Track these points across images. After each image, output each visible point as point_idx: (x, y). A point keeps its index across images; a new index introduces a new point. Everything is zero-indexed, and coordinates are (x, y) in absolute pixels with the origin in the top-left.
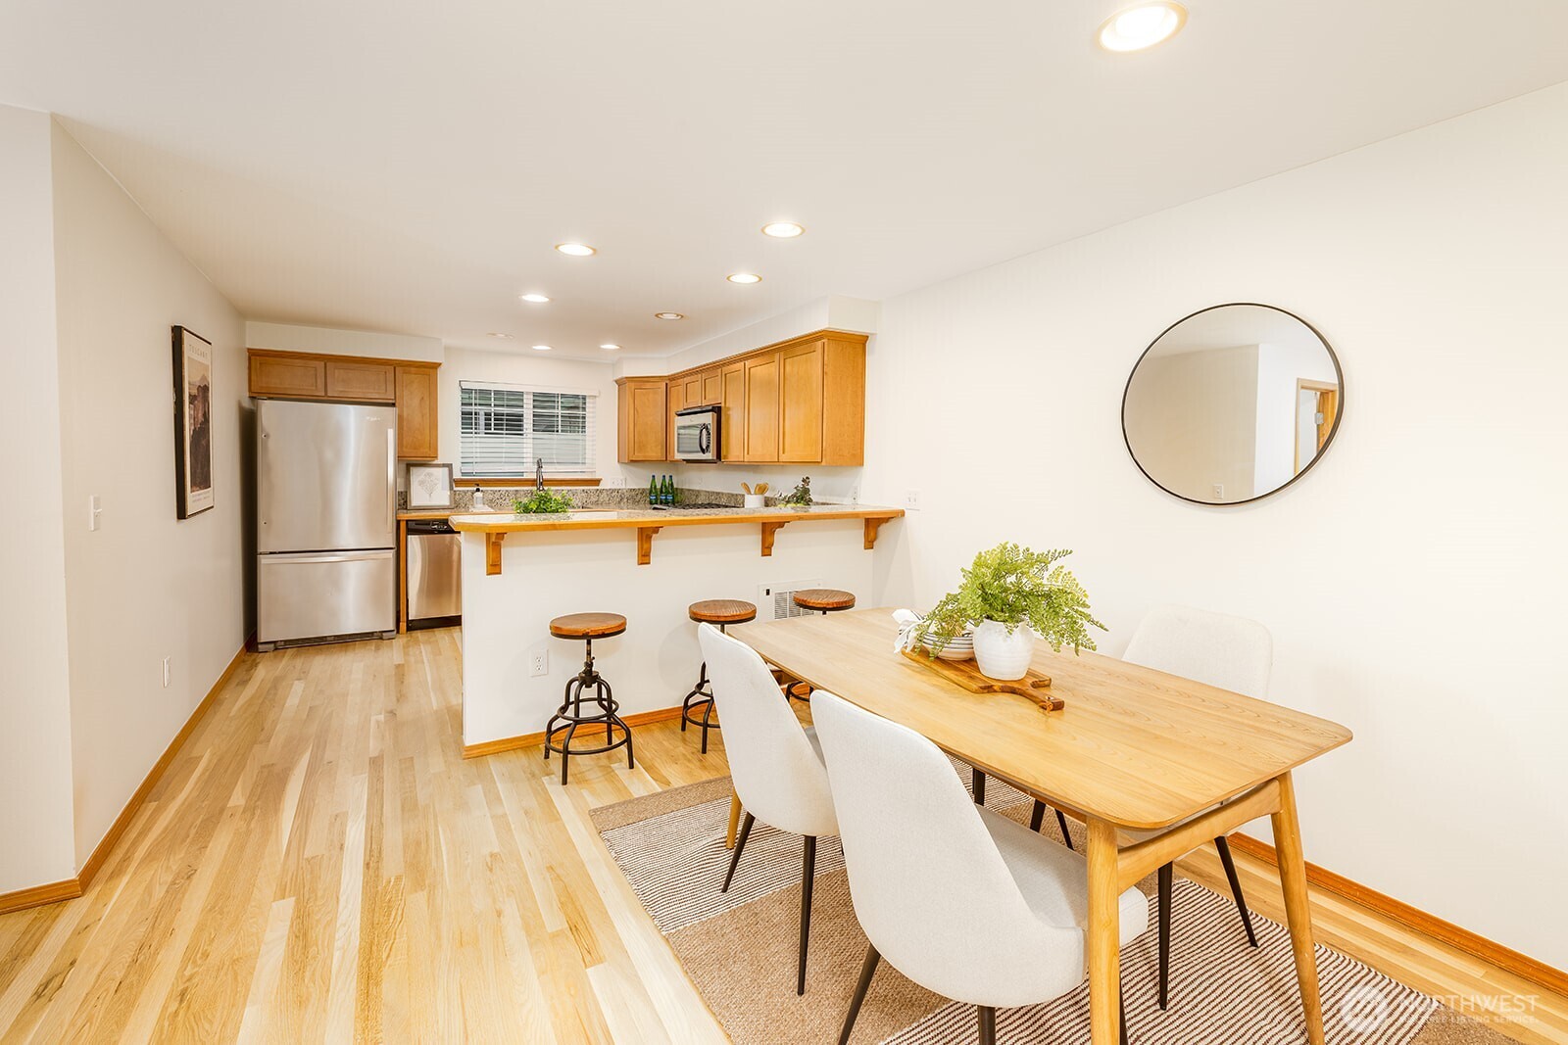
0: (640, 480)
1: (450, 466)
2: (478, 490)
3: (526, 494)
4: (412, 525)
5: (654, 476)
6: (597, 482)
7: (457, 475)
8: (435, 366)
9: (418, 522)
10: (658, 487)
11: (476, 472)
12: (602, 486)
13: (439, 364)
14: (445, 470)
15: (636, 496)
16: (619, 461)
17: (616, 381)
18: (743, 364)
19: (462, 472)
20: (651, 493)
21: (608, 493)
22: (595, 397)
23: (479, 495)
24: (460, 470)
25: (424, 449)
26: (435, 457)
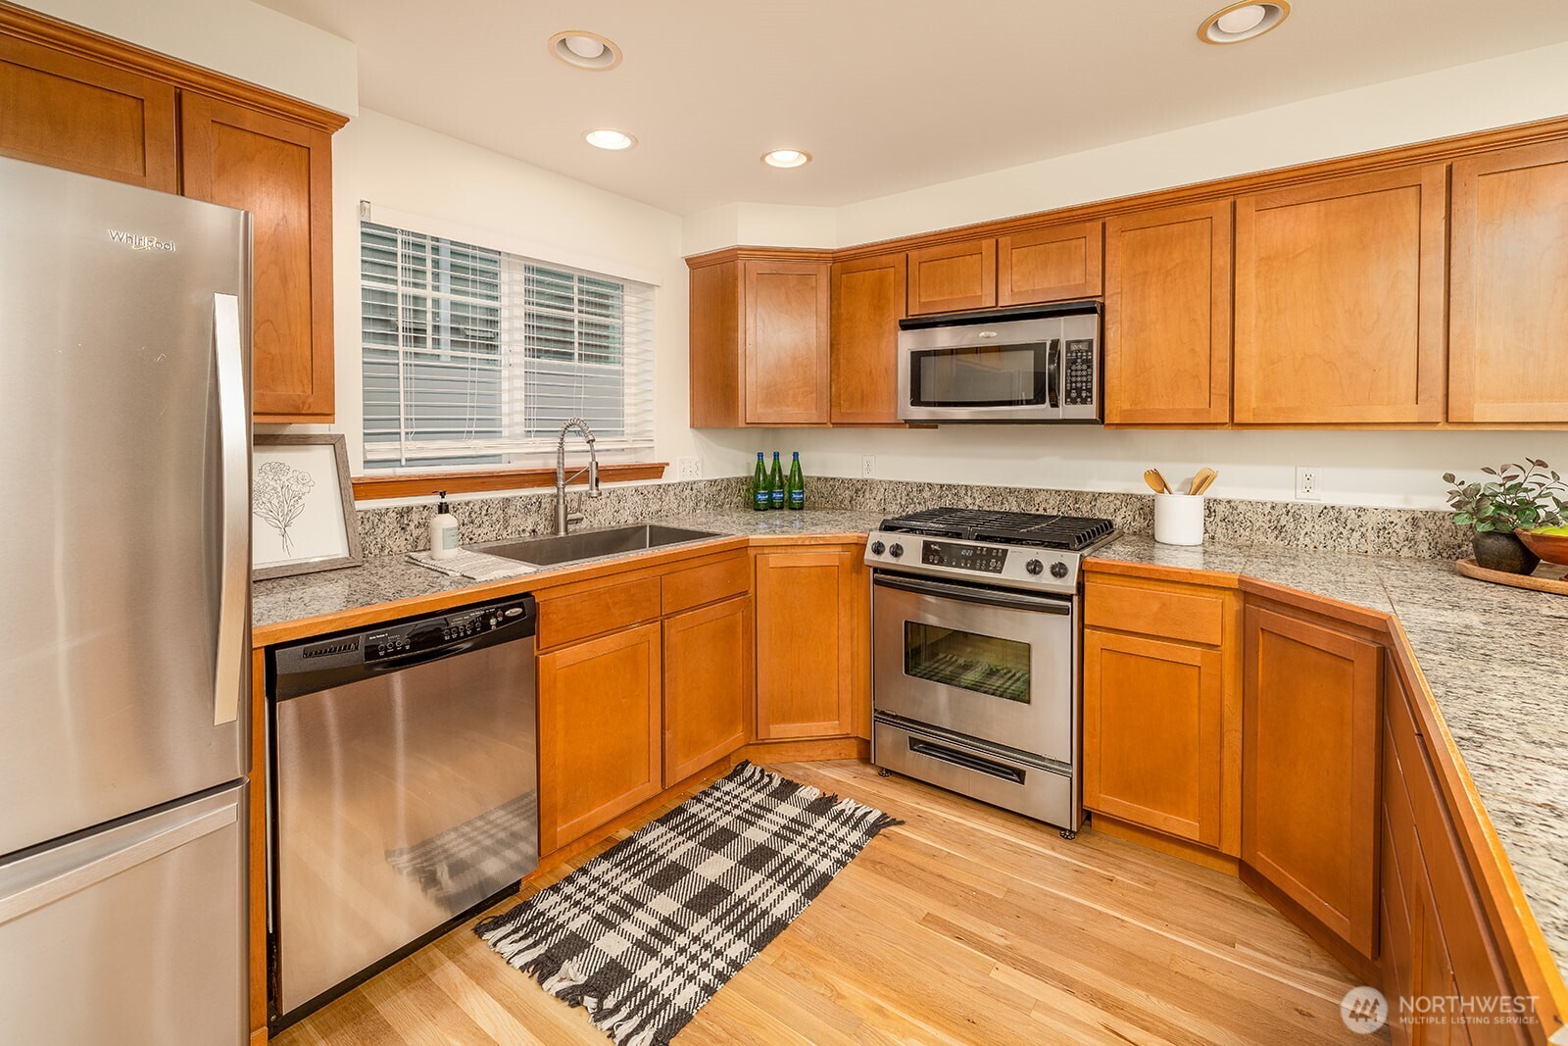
0: (731, 461)
1: (338, 443)
2: (443, 509)
3: (527, 507)
4: (289, 662)
6: (656, 470)
7: (357, 471)
8: (326, 123)
9: (312, 645)
10: (770, 474)
11: (409, 456)
12: (668, 478)
13: (341, 121)
14: (325, 454)
15: (719, 494)
16: (692, 426)
17: (688, 260)
18: (1225, 204)
19: (370, 457)
20: (757, 486)
21: (677, 491)
22: (651, 286)
23: (448, 521)
24: (365, 452)
25: (292, 390)
26: (327, 415)
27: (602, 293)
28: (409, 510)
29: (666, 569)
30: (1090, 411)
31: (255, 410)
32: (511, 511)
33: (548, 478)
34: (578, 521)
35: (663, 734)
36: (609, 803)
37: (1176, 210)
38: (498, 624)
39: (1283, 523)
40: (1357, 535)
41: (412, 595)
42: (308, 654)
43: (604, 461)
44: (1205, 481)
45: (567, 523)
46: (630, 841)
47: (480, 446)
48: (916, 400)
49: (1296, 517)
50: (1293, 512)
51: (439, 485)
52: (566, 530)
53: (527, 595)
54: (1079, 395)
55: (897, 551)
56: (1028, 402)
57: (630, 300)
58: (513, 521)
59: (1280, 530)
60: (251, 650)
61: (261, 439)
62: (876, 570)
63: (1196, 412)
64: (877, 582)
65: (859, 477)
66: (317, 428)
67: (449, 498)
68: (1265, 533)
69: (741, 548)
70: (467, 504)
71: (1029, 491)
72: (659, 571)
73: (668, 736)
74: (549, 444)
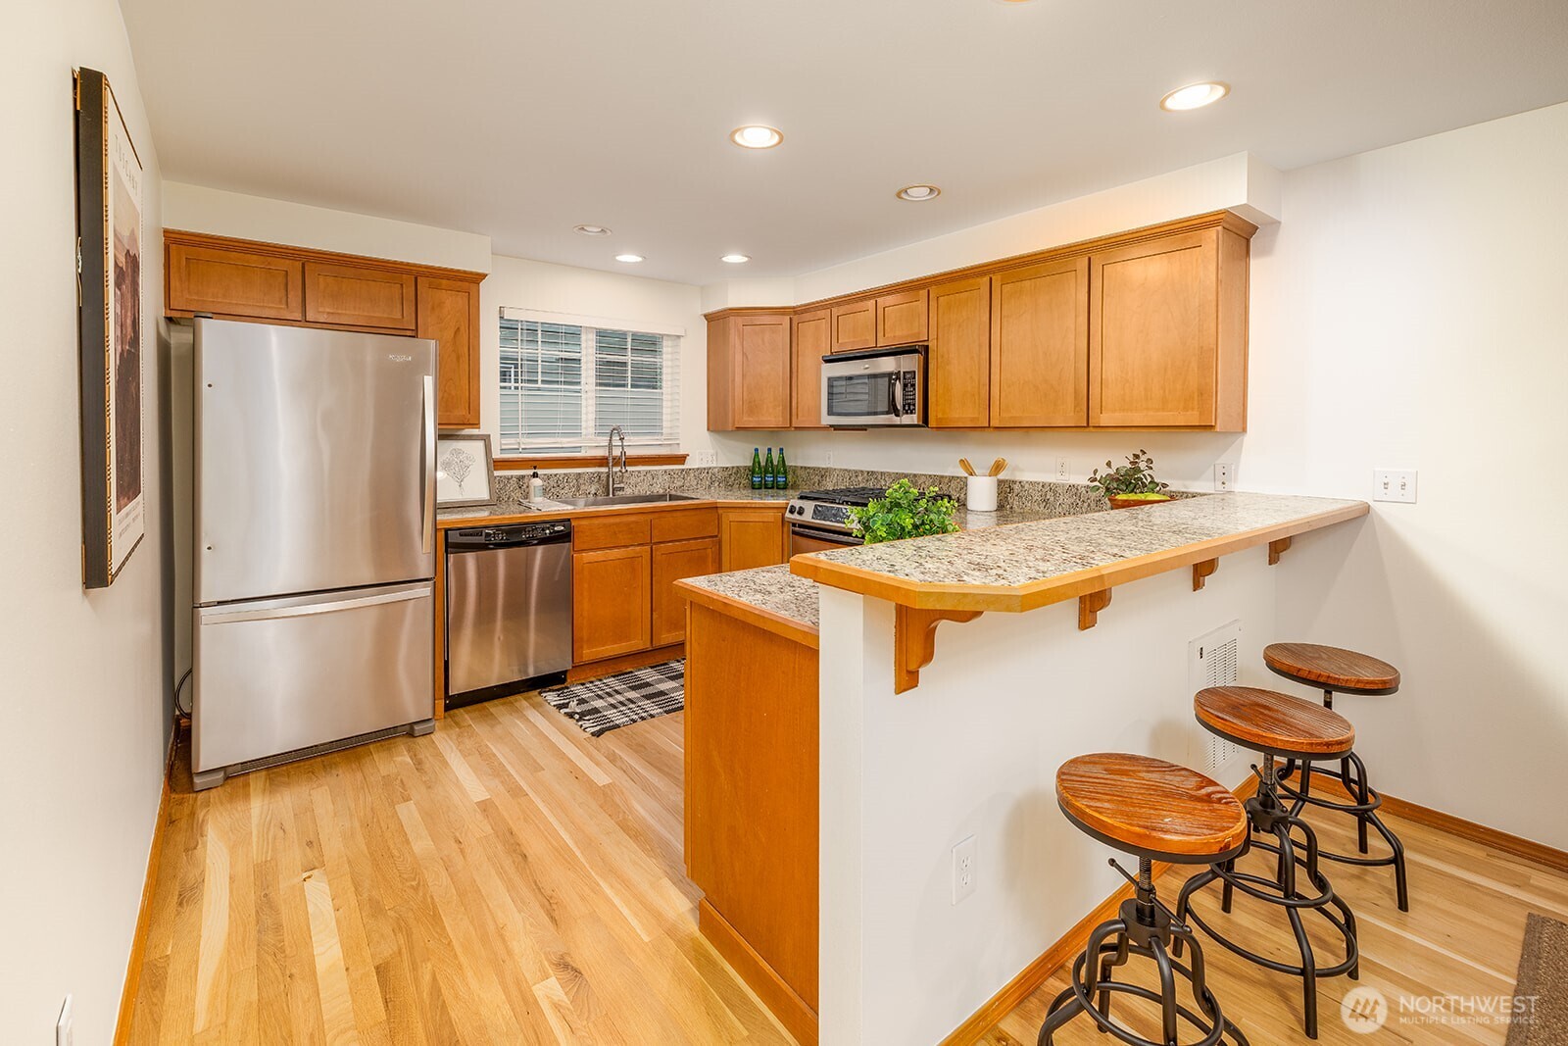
0: (737, 455)
1: (486, 439)
2: (535, 475)
3: (591, 479)
4: (454, 538)
5: (756, 450)
6: (681, 459)
7: (496, 455)
8: (477, 278)
9: (463, 531)
10: (763, 464)
11: (523, 447)
12: (689, 464)
13: (484, 276)
14: (481, 444)
15: (730, 477)
16: (708, 430)
17: (706, 316)
18: (986, 279)
19: (503, 447)
20: (753, 473)
21: (696, 473)
22: (679, 337)
23: (537, 482)
24: (501, 444)
25: (461, 412)
26: (476, 425)
27: (649, 344)
28: (523, 477)
29: (656, 515)
30: (913, 419)
31: (440, 423)
32: (581, 481)
33: (602, 462)
34: (622, 489)
35: (652, 614)
36: (615, 646)
37: (963, 282)
38: (550, 533)
39: (1048, 497)
40: (1086, 505)
41: (510, 515)
42: (461, 535)
43: (630, 452)
44: (998, 467)
45: (613, 490)
46: (632, 672)
47: (566, 442)
48: (830, 413)
49: (1055, 493)
50: (1052, 488)
51: (535, 464)
52: (614, 495)
53: (569, 520)
54: (909, 408)
55: (801, 512)
56: (882, 413)
57: (667, 348)
58: (583, 487)
59: (1046, 501)
60: (436, 530)
61: (442, 436)
62: (794, 525)
63: (973, 419)
64: (794, 533)
65: (824, 466)
66: (475, 432)
67: (540, 472)
68: (1039, 504)
69: (714, 508)
70: (555, 475)
71: (915, 475)
72: (651, 516)
73: (655, 616)
74: (604, 441)
